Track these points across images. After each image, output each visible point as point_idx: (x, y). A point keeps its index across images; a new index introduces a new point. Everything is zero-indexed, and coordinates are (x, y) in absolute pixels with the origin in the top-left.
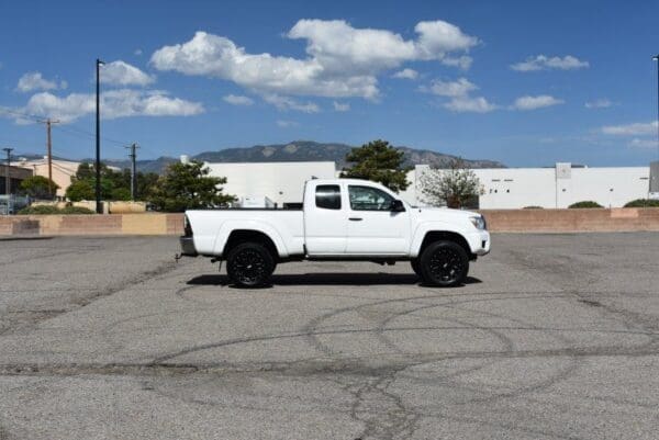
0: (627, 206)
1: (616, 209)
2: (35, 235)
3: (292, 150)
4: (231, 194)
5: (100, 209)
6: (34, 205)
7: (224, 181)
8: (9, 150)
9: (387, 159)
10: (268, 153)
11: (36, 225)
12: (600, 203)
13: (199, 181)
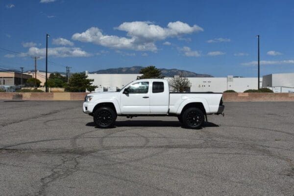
0: (245, 92)
1: (240, 93)
2: (21, 100)
3: (133, 69)
4: (95, 85)
5: (47, 91)
6: (22, 89)
7: (93, 80)
8: (22, 68)
9: (154, 73)
10: (124, 71)
11: (21, 96)
12: (235, 91)
13: (84, 81)
